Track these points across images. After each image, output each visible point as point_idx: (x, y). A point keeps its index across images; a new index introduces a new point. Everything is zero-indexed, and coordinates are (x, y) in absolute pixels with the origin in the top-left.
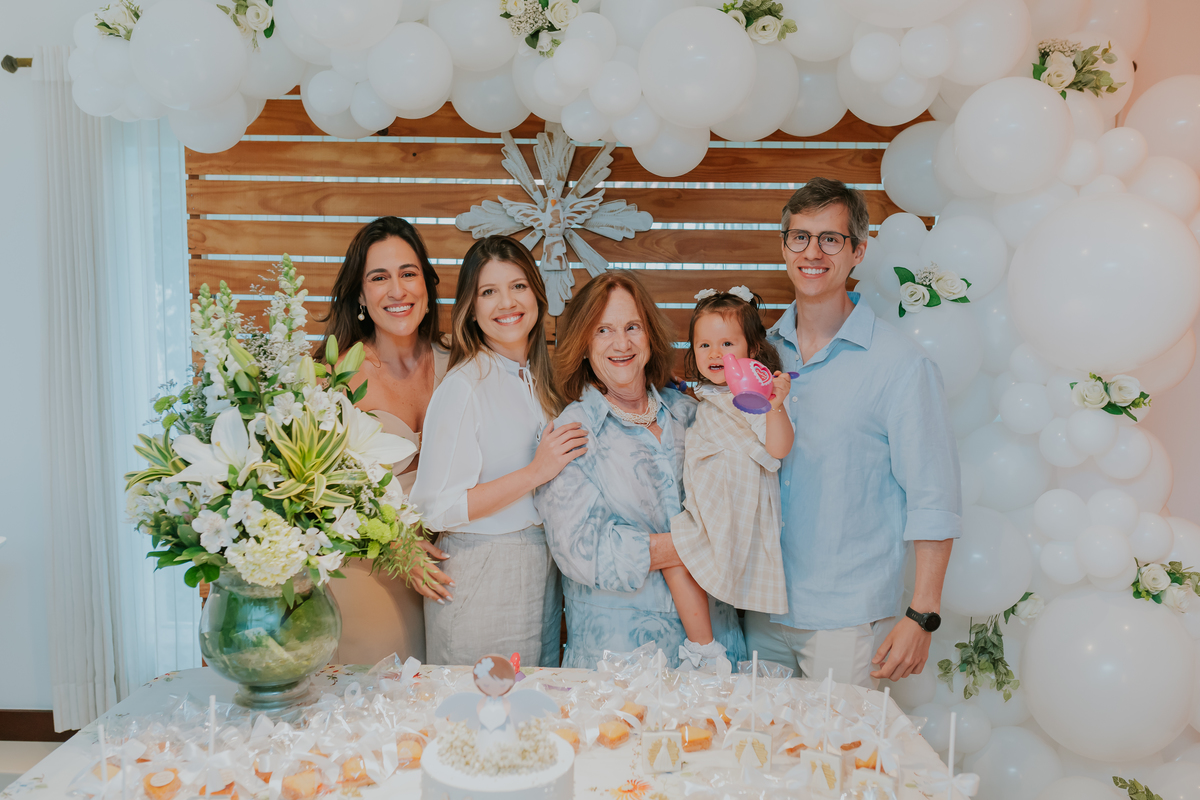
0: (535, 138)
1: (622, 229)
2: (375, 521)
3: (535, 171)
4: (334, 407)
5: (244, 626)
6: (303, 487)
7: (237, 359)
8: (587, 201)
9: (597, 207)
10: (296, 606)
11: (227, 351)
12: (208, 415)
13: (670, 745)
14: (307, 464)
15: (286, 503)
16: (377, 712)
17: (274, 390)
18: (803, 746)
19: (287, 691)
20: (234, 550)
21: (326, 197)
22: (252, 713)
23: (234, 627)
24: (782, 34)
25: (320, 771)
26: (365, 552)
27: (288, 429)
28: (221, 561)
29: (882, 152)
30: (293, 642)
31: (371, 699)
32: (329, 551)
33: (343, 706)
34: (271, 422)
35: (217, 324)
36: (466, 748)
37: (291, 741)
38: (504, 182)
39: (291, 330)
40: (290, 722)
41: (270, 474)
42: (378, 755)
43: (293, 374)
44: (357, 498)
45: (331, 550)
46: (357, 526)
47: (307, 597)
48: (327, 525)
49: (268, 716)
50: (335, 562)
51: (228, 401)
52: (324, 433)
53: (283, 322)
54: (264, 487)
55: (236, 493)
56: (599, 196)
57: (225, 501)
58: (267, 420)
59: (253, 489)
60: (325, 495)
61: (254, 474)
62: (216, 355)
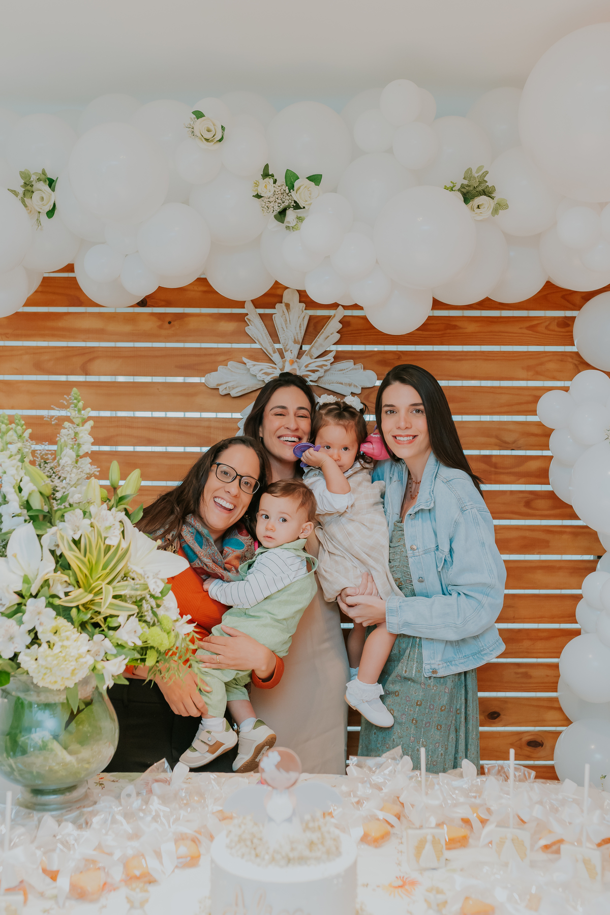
0: (274, 308)
1: (350, 385)
2: (156, 630)
3: (274, 336)
4: (118, 524)
5: (29, 730)
6: (90, 597)
7: (33, 480)
8: (320, 362)
9: (329, 366)
10: (79, 711)
11: (22, 473)
12: (3, 531)
13: (435, 842)
14: (93, 576)
15: (74, 612)
16: (154, 813)
17: (65, 508)
18: (561, 841)
19: (68, 794)
20: (26, 655)
21: (91, 360)
22: (36, 815)
23: (21, 732)
24: (495, 211)
25: (104, 868)
26: (143, 660)
27: (77, 543)
28: (12, 667)
29: (573, 319)
30: (74, 747)
31: (146, 802)
32: (113, 657)
33: (120, 808)
34: (62, 538)
35: (13, 448)
36: (255, 841)
37: (76, 840)
38: (247, 346)
39: (78, 456)
40: (74, 822)
41: (61, 584)
42: (158, 854)
43: (80, 496)
44: (140, 607)
45: (116, 656)
46: (139, 633)
47: (88, 704)
48: (111, 633)
49: (53, 816)
50: (120, 667)
51: (22, 519)
52: (108, 548)
53: (72, 448)
54: (54, 596)
55: (30, 602)
56: (330, 357)
57: (19, 609)
58: (58, 535)
59: (47, 598)
60: (111, 604)
61: (46, 583)
62: (13, 476)
